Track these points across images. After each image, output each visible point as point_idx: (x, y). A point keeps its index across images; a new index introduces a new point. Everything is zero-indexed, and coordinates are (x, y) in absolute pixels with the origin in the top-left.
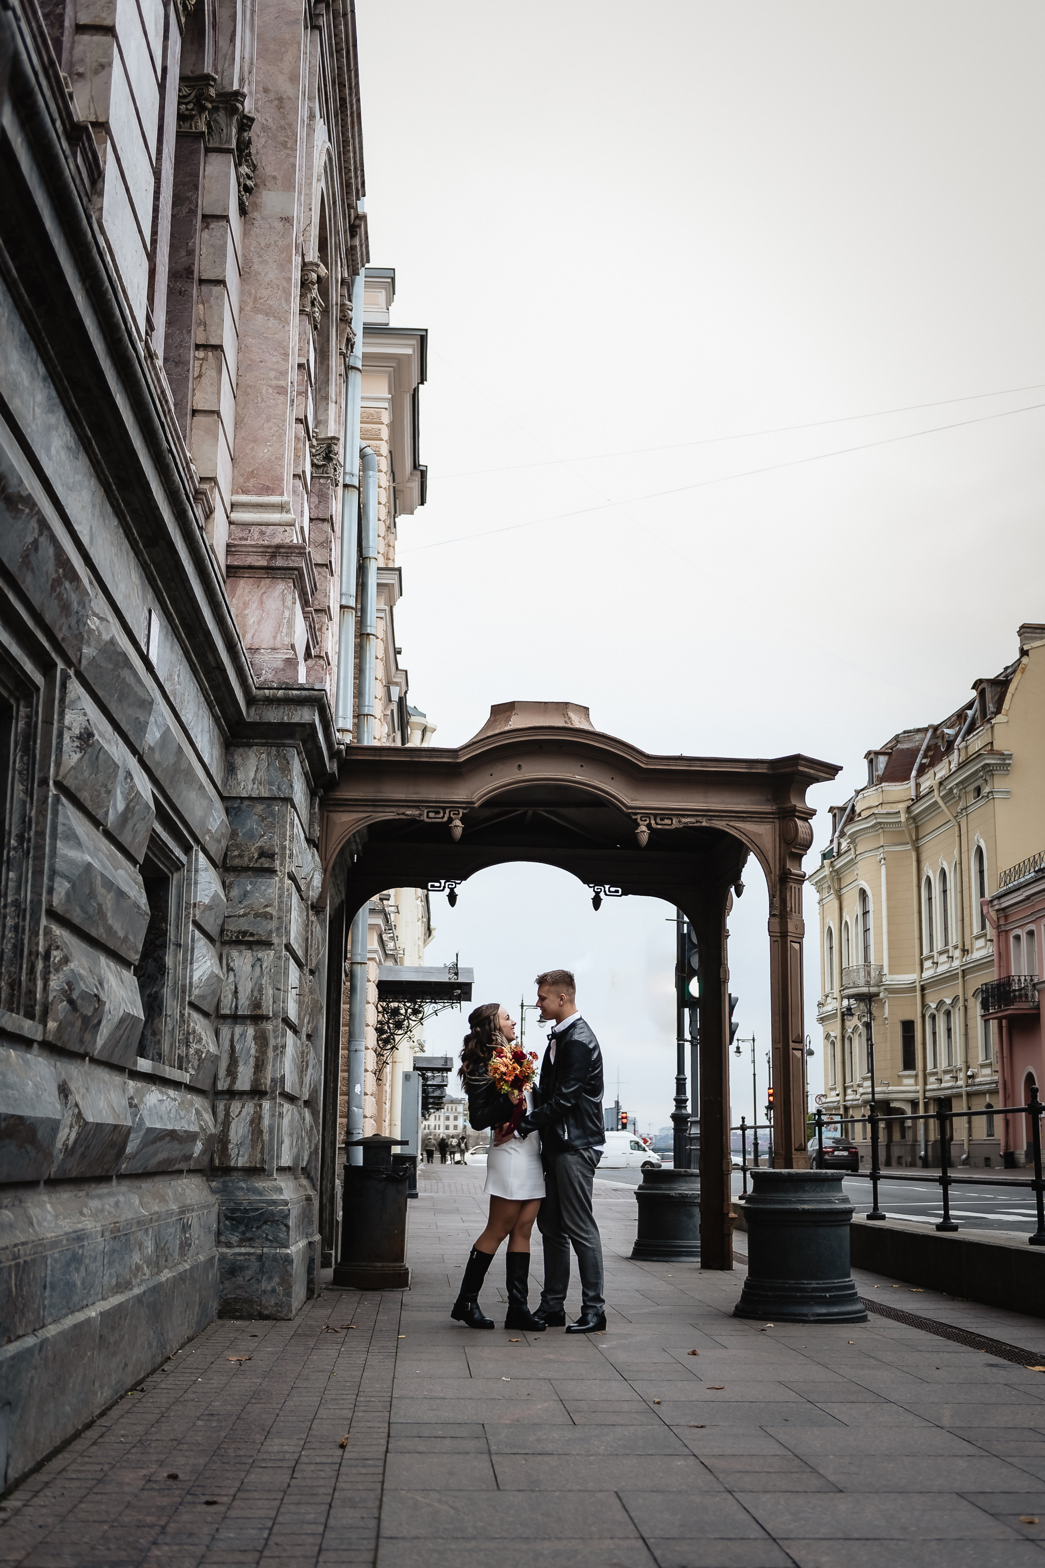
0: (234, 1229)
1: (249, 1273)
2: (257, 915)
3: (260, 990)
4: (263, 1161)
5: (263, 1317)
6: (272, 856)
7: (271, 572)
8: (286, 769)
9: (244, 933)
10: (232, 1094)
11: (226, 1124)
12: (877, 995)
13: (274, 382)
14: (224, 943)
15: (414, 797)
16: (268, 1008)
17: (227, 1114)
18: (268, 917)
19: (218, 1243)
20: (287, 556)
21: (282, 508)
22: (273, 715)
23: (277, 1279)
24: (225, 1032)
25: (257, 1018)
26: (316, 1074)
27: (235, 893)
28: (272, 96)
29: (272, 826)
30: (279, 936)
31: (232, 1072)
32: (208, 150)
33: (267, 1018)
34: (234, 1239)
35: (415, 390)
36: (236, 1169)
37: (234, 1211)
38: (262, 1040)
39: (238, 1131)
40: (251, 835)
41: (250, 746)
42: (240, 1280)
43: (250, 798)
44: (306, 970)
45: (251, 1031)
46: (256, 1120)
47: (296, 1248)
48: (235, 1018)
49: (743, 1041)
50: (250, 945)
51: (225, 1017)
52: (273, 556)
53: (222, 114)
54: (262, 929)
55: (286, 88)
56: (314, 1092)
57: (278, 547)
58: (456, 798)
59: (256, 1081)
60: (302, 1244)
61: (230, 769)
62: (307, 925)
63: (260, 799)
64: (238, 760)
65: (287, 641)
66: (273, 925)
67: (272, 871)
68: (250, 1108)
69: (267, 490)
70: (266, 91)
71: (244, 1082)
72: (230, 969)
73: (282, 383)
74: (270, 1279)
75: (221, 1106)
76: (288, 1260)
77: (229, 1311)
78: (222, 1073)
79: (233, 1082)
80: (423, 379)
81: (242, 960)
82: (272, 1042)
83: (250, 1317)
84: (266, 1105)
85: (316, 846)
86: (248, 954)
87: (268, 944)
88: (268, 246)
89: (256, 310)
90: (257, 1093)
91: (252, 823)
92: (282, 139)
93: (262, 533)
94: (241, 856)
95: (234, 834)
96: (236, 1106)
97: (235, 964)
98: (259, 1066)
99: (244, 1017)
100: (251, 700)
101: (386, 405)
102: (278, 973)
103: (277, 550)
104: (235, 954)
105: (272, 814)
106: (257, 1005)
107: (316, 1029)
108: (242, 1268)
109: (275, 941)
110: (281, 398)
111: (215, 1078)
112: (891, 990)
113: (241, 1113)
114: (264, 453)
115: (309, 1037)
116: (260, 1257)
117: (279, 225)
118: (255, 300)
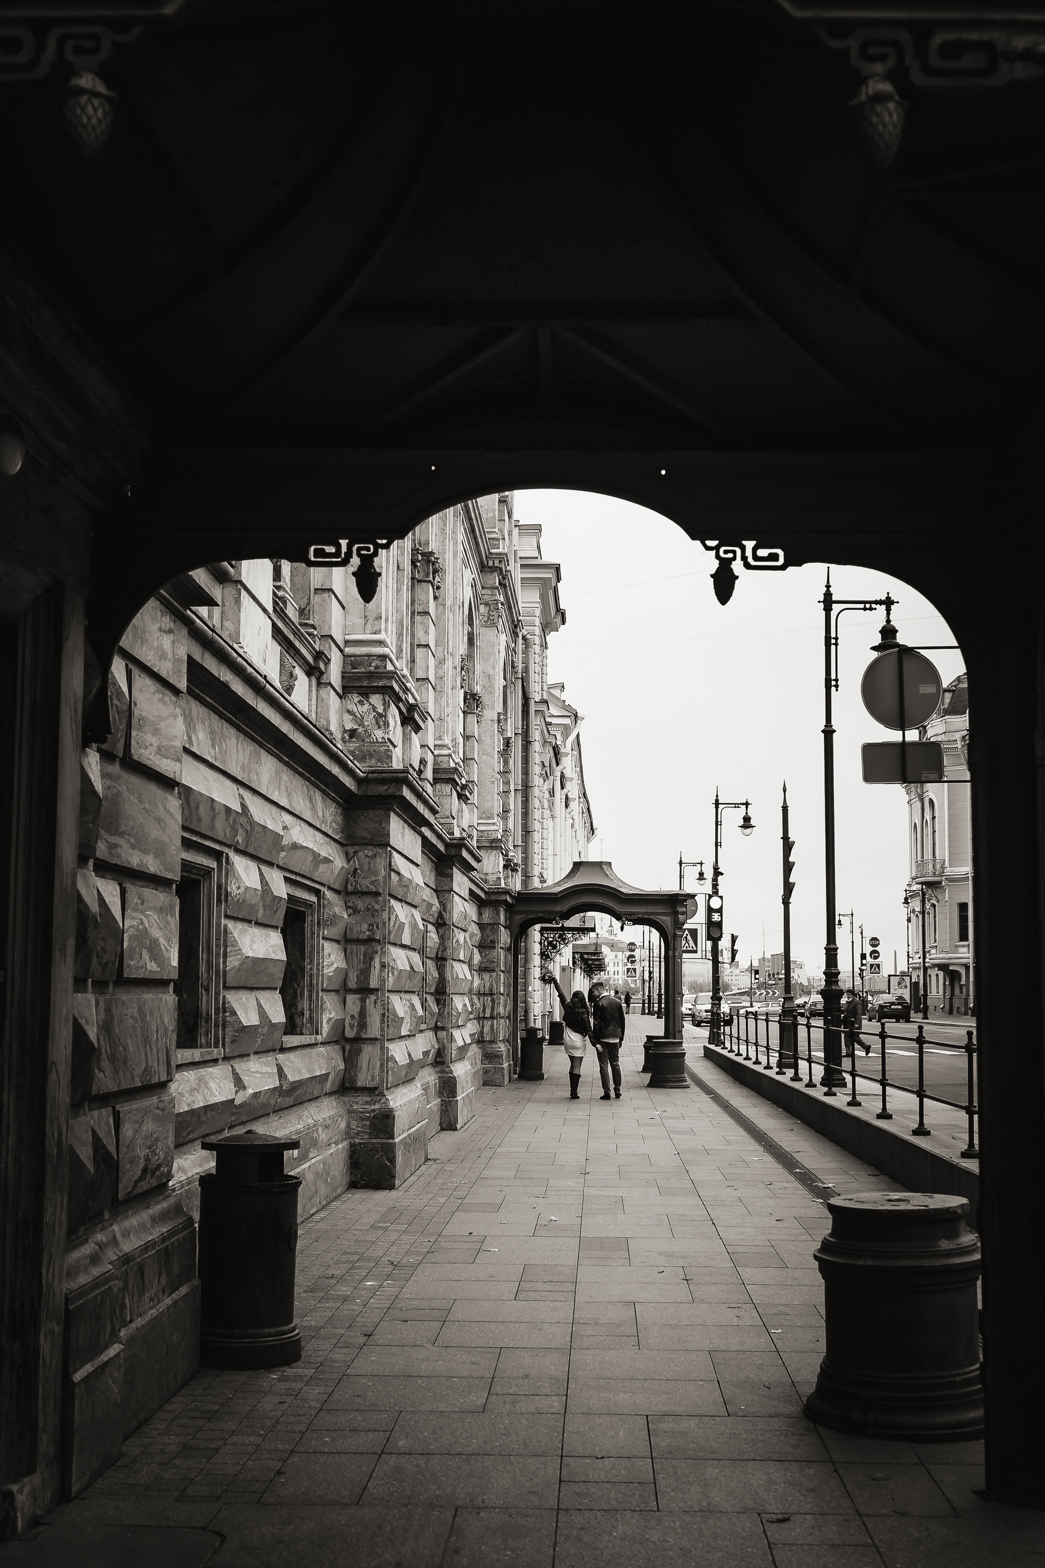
0: (486, 1059)
1: (491, 1073)
2: (490, 962)
3: (492, 985)
4: (494, 1039)
5: (496, 1086)
6: (494, 942)
7: (491, 848)
8: (498, 914)
9: (487, 967)
10: (484, 1018)
11: (483, 1027)
12: (940, 882)
13: (490, 780)
14: (480, 971)
15: (542, 909)
16: (495, 991)
17: (483, 1024)
18: (494, 962)
19: (482, 1063)
20: (496, 843)
21: (494, 824)
22: (493, 898)
23: (500, 1074)
24: (482, 999)
25: (491, 994)
26: (510, 1006)
27: (483, 954)
28: (486, 674)
29: (494, 933)
30: (498, 968)
31: (484, 1011)
32: (468, 713)
33: (494, 994)
34: (486, 1063)
35: (555, 587)
36: (486, 1041)
37: (486, 1054)
38: (493, 1001)
39: (487, 1029)
40: (487, 936)
41: (486, 906)
42: (488, 1075)
43: (487, 924)
44: (506, 972)
45: (489, 998)
46: (492, 1026)
47: (505, 1065)
48: (484, 994)
49: (844, 915)
50: (488, 971)
51: (481, 994)
52: (492, 843)
53: (471, 699)
54: (492, 966)
55: (491, 671)
56: (509, 1014)
57: (493, 840)
58: (556, 909)
59: (492, 1014)
60: (507, 1064)
61: (480, 914)
62: (506, 957)
63: (490, 924)
64: (483, 911)
65: (497, 870)
66: (495, 965)
67: (495, 947)
68: (490, 1022)
69: (489, 818)
70: (484, 673)
71: (488, 1015)
72: (482, 979)
73: (493, 780)
74: (498, 1074)
75: (481, 1022)
76: (503, 1068)
77: (485, 1084)
78: (481, 1012)
79: (485, 1014)
80: (559, 580)
81: (486, 976)
82: (496, 1002)
83: (492, 1086)
84: (495, 1021)
85: (508, 928)
86: (488, 974)
87: (494, 971)
88: (486, 730)
89: (483, 754)
90: (492, 1017)
91: (488, 932)
92: (490, 690)
93: (488, 834)
94: (484, 943)
95: (482, 935)
96: (485, 1022)
97: (484, 977)
98: (492, 1009)
99: (487, 994)
100: (486, 893)
101: (538, 606)
102: (497, 980)
103: (493, 841)
104: (484, 974)
105: (494, 928)
106: (491, 990)
107: (509, 992)
108: (489, 1071)
109: (496, 969)
110: (493, 785)
111: (479, 1013)
112: (951, 880)
113: (487, 1024)
114: (488, 805)
115: (507, 995)
116: (495, 1068)
117: (490, 723)
118: (483, 750)
